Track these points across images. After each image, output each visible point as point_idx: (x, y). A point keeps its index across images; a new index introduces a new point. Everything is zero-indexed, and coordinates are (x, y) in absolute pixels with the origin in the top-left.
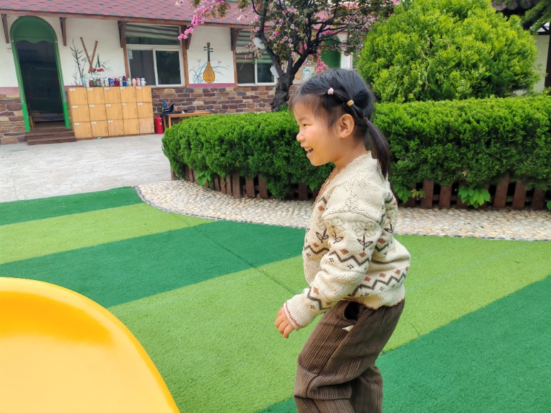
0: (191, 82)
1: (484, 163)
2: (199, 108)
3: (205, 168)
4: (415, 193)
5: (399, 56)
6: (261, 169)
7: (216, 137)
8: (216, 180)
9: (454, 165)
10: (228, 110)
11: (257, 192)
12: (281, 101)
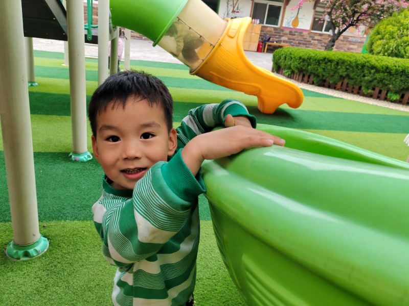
0: (284, 25)
1: (398, 83)
2: (284, 41)
3: (290, 68)
4: (370, 91)
5: (387, 36)
6: (313, 71)
7: (299, 56)
8: (292, 75)
9: (387, 82)
10: (301, 45)
11: (308, 81)
12: (330, 46)
